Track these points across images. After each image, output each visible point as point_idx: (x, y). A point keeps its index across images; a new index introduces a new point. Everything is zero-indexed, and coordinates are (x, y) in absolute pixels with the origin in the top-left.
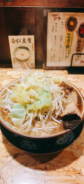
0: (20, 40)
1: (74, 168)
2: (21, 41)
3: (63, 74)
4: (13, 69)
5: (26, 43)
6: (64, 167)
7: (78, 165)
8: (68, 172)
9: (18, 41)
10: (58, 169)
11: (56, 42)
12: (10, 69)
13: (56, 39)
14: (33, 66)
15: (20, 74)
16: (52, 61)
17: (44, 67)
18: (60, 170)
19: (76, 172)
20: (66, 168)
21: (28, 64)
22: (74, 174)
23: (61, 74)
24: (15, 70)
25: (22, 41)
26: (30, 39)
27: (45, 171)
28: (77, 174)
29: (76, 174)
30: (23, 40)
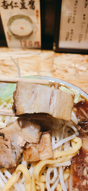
0: (16, 3)
2: (17, 5)
3: (82, 61)
4: (9, 49)
5: (26, 8)
9: (14, 5)
11: (76, 9)
12: (4, 49)
13: (78, 3)
14: (38, 45)
15: (18, 59)
16: (69, 39)
17: (54, 48)
21: (31, 42)
23: (80, 62)
24: (12, 51)
25: (20, 6)
26: (34, 2)
30: (21, 4)
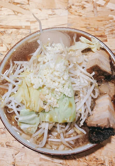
1: (97, 158)
6: (86, 156)
7: (102, 154)
8: (89, 162)
10: (78, 158)
18: (81, 159)
19: (99, 163)
20: (87, 158)
22: (96, 164)
27: (64, 160)
28: (100, 165)
29: (98, 164)
